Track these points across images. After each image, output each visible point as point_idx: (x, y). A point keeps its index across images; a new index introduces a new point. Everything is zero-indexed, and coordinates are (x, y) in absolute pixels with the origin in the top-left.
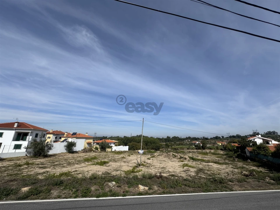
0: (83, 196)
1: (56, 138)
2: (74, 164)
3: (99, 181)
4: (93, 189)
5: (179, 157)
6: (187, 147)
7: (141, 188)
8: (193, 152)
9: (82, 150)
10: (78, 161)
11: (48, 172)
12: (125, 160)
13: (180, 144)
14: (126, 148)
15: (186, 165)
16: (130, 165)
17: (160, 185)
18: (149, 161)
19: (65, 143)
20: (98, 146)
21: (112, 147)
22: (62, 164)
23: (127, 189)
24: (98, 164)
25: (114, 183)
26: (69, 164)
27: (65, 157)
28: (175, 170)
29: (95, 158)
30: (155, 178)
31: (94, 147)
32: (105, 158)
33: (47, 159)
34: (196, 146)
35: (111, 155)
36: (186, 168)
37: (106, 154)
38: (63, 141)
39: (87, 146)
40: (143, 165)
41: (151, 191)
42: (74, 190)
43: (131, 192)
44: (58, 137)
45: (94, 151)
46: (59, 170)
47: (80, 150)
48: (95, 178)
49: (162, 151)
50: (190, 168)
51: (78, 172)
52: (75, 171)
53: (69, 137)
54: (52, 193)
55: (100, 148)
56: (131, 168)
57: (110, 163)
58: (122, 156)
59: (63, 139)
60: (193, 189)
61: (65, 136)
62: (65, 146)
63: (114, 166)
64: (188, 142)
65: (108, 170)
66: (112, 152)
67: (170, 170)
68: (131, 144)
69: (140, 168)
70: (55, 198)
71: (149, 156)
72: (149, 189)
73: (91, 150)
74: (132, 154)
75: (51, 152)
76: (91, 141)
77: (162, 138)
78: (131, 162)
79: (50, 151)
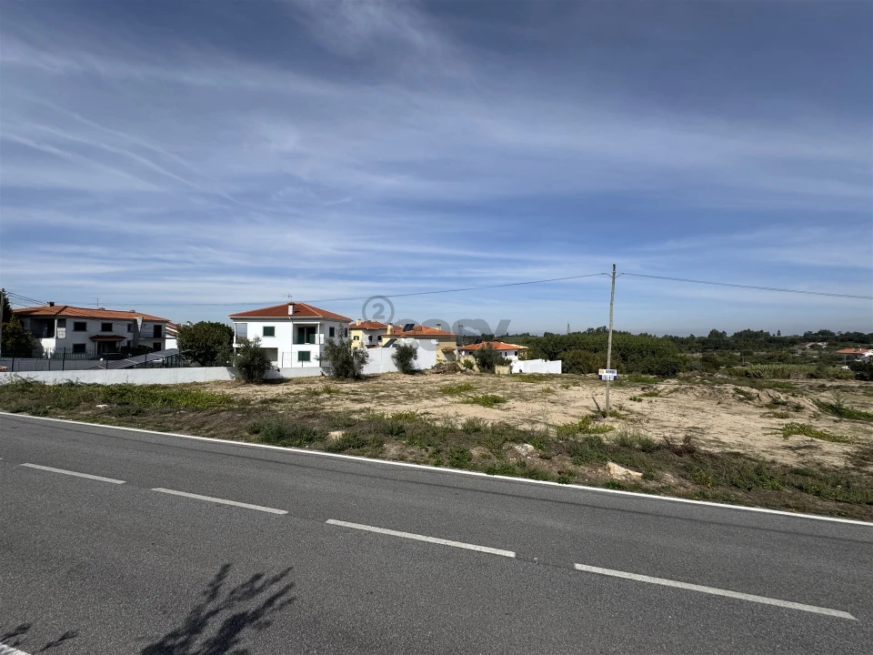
0: (453, 465)
1: (370, 338)
2: (419, 398)
3: (488, 436)
4: (475, 452)
5: (767, 400)
6: (804, 370)
7: (617, 471)
8: (838, 387)
9: (433, 368)
10: (428, 392)
11: (369, 409)
12: (553, 397)
13: (770, 359)
14: (555, 367)
15: (803, 430)
16: (572, 412)
17: (685, 472)
18: (637, 406)
19: (393, 351)
20: (471, 359)
21: (510, 361)
22: (395, 397)
23: (571, 467)
24: (476, 401)
25: (530, 447)
26: (410, 397)
27: (397, 381)
28: (746, 441)
29: (467, 388)
30: (667, 451)
31: (462, 361)
32: (494, 389)
33: (361, 384)
34: (855, 367)
35: (510, 383)
36: (796, 439)
37: (496, 379)
38: (387, 345)
39: (443, 357)
40: (614, 414)
41: (652, 484)
42: (431, 449)
43: (584, 476)
44: (375, 338)
45: (462, 371)
46: (390, 408)
47: (429, 368)
48: (477, 430)
49: (687, 379)
50: (819, 440)
51: (433, 417)
52: (425, 413)
53: (399, 336)
54: (385, 449)
55: (478, 365)
56: (577, 421)
57: (511, 403)
58: (543, 385)
59: (385, 340)
60: (842, 504)
61: (389, 333)
62: (393, 357)
63: (524, 411)
64: (816, 352)
65: (508, 419)
66: (511, 375)
67: (724, 439)
68: (571, 355)
69: (607, 422)
70: (394, 460)
71: (638, 392)
72: (644, 477)
73: (454, 369)
74: (575, 384)
75: (366, 370)
76: (452, 345)
77: (686, 335)
78: (572, 405)
79: (364, 366)
